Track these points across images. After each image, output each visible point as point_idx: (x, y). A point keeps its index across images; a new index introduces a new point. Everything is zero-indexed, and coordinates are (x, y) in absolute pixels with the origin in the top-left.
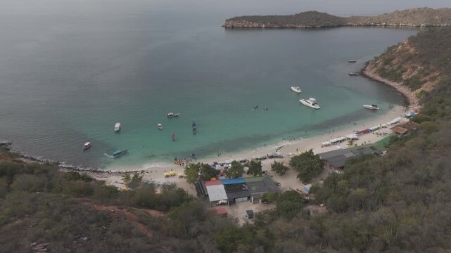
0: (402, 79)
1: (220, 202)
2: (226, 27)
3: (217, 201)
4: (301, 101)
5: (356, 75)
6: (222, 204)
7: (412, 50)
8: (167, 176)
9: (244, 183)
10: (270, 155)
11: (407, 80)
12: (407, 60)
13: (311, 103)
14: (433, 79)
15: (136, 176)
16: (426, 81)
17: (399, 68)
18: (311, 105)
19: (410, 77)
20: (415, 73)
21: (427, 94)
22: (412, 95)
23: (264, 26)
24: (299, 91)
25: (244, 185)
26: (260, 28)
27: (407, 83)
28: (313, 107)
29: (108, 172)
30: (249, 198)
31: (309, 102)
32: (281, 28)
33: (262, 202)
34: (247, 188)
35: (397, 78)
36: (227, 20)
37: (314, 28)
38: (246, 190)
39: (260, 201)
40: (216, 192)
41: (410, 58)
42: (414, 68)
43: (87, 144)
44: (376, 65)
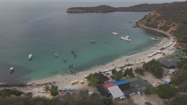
0: (158, 27)
1: (121, 98)
2: (68, 12)
3: (119, 98)
4: (122, 38)
5: (136, 27)
6: (123, 99)
7: (159, 15)
8: (73, 84)
9: (129, 83)
10: (128, 64)
11: (161, 27)
12: (158, 19)
13: (127, 38)
14: (174, 26)
15: (53, 86)
16: (170, 27)
17: (155, 22)
18: (127, 39)
19: (161, 26)
20: (163, 24)
21: (175, 32)
22: (166, 33)
23: (84, 11)
24: (117, 34)
25: (130, 84)
26: (83, 12)
27: (161, 28)
28: (129, 40)
29: (30, 85)
30: (136, 93)
31: (126, 38)
32: (92, 12)
33: (145, 94)
34: (133, 86)
35: (156, 27)
36: (68, 9)
37: (105, 12)
38: (132, 87)
39: (144, 93)
40: (116, 92)
41: (159, 18)
42: (162, 22)
43: (12, 68)
44: (143, 23)
